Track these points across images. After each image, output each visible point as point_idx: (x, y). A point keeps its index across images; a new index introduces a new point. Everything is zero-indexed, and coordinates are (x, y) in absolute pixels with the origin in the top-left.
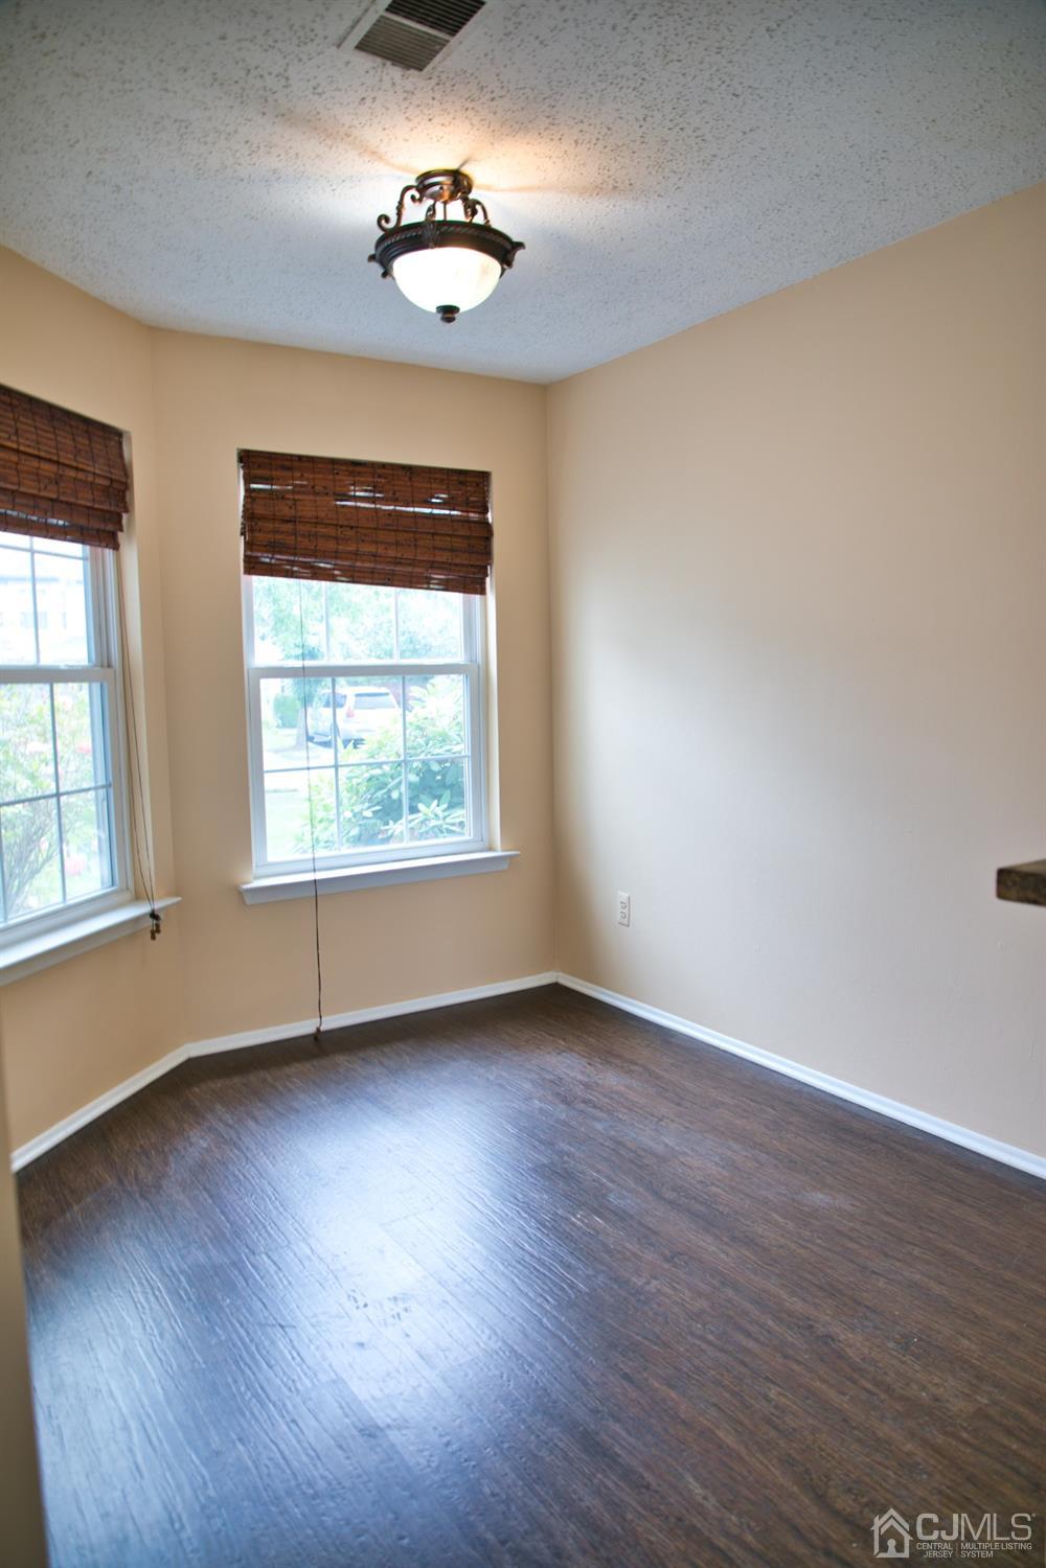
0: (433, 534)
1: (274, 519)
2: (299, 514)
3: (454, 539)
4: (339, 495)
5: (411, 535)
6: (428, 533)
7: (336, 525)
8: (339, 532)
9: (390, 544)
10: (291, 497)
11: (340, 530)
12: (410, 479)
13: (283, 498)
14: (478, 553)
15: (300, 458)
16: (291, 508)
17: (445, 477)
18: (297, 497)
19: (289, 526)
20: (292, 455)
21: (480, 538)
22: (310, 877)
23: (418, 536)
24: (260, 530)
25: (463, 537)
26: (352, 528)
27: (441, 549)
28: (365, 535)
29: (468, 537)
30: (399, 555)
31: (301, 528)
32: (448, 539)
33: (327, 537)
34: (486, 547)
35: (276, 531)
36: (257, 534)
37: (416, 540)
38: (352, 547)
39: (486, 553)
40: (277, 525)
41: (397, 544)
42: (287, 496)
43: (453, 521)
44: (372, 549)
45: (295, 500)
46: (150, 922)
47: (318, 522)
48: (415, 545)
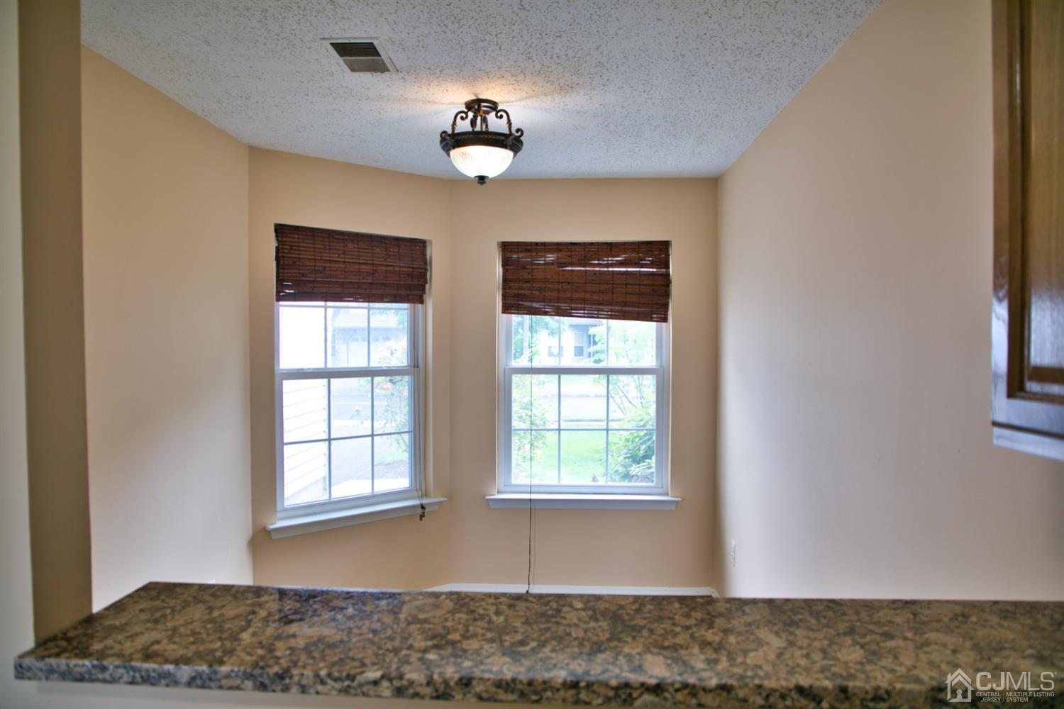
0: (626, 284)
1: (519, 280)
2: (534, 277)
3: (642, 287)
4: (561, 264)
5: (610, 286)
6: (623, 284)
7: (559, 282)
8: (560, 287)
9: (594, 292)
10: (529, 267)
11: (561, 285)
12: (611, 250)
13: (525, 268)
14: (659, 295)
15: (537, 244)
16: (529, 273)
17: (637, 247)
18: (533, 267)
19: (528, 285)
20: (531, 243)
21: (663, 285)
22: (527, 496)
23: (615, 286)
24: (510, 288)
25: (649, 285)
26: (569, 283)
27: (631, 294)
28: (578, 287)
29: (653, 285)
30: (601, 299)
31: (536, 285)
32: (637, 287)
33: (551, 290)
34: (666, 292)
35: (520, 288)
36: (508, 291)
37: (613, 289)
38: (569, 295)
39: (667, 294)
40: (521, 285)
41: (600, 292)
42: (528, 267)
43: (640, 275)
44: (582, 295)
45: (532, 269)
46: (420, 511)
47: (546, 281)
48: (613, 292)
